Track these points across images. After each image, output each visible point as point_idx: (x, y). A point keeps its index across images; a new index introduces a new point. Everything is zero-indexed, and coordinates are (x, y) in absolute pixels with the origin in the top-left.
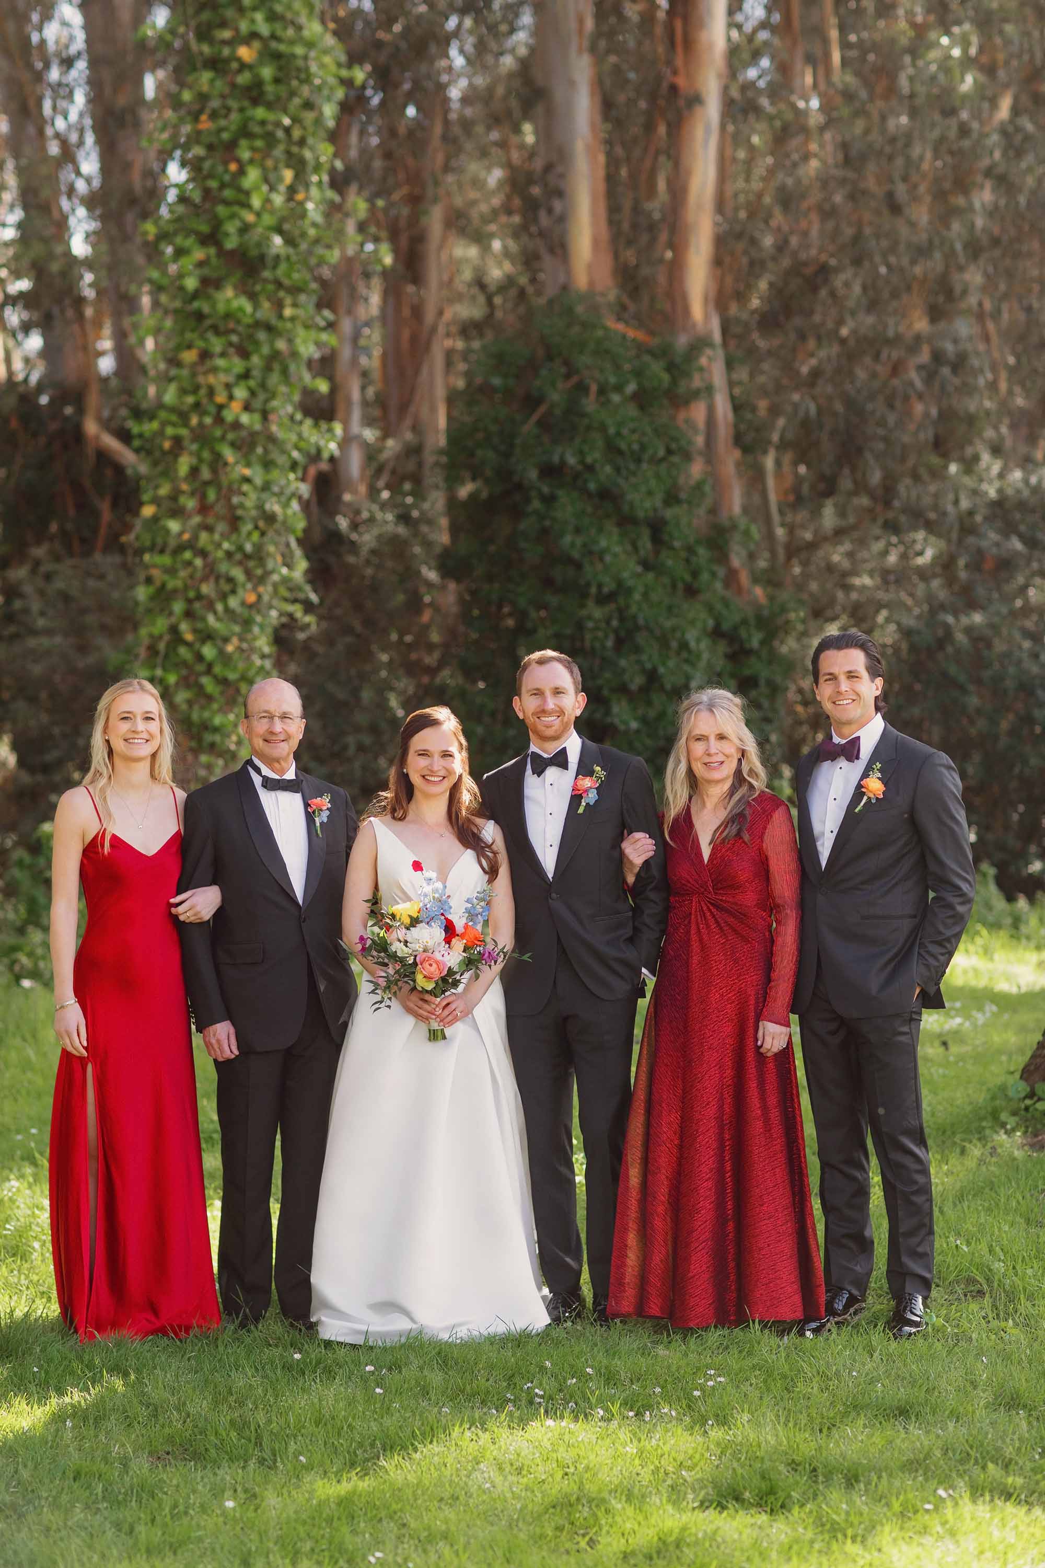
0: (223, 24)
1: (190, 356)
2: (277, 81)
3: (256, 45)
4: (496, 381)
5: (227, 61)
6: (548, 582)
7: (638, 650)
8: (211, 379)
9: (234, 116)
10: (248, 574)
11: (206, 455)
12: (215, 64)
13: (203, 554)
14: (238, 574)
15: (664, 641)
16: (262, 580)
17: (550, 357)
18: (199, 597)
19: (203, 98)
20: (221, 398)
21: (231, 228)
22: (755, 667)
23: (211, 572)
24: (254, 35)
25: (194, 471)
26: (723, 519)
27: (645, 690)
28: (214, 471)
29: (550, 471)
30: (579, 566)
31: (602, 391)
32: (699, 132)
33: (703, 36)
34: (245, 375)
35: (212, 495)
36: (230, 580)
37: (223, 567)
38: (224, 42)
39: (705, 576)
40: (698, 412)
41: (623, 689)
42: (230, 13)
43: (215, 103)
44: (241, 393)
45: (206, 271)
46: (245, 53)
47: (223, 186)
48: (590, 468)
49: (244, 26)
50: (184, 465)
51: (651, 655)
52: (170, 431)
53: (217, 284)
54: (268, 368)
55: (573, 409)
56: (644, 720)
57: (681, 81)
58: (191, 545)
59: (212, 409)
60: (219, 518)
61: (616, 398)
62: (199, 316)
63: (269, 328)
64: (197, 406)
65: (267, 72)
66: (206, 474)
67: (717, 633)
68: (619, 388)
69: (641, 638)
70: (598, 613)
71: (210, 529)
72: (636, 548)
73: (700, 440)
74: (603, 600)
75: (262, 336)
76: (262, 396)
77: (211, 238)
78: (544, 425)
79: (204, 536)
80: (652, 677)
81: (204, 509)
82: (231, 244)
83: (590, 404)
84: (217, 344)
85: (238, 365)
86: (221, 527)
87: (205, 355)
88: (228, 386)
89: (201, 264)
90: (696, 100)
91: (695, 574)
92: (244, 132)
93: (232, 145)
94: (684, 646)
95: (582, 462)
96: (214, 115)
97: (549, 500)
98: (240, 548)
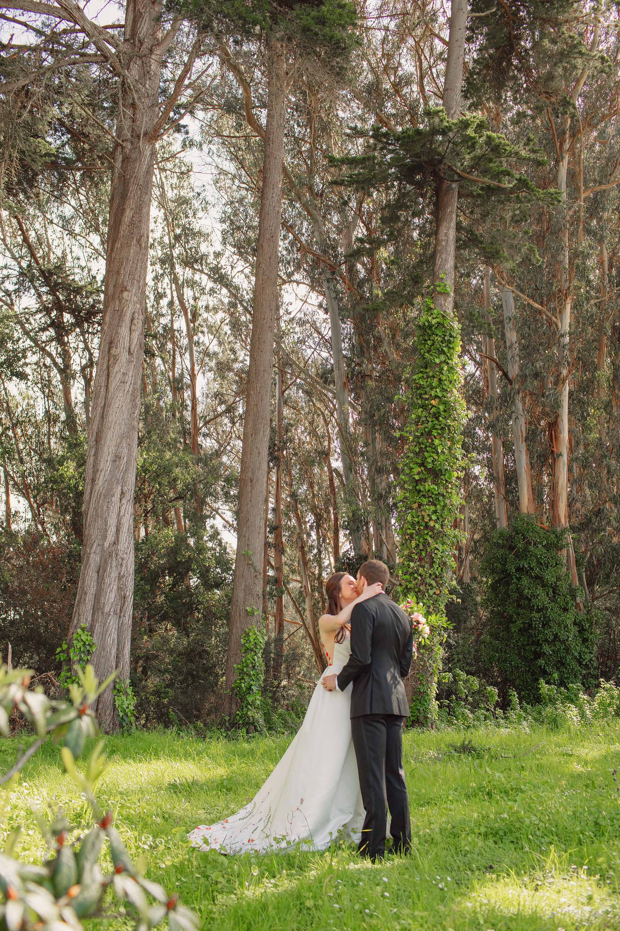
0: (426, 393)
1: (415, 506)
2: (445, 411)
3: (437, 400)
4: (500, 542)
5: (427, 406)
6: (519, 606)
7: (550, 627)
8: (423, 513)
9: (430, 423)
10: (436, 582)
11: (421, 540)
12: (424, 407)
13: (420, 575)
14: (433, 582)
15: (559, 625)
16: (442, 585)
17: (517, 533)
18: (419, 591)
19: (419, 417)
20: (427, 519)
21: (429, 460)
22: (586, 635)
23: (423, 582)
24: (436, 397)
25: (417, 546)
26: (573, 586)
27: (553, 641)
28: (424, 546)
29: (518, 570)
30: (530, 600)
31: (535, 544)
32: (561, 465)
33: (562, 436)
34: (435, 512)
35: (424, 554)
36: (430, 585)
37: (428, 580)
38: (426, 399)
39: (570, 605)
40: (564, 552)
41: (546, 640)
42: (428, 389)
43: (424, 419)
44: (434, 517)
45: (421, 476)
46: (433, 402)
47: (426, 447)
48: (532, 569)
49: (433, 393)
50: (413, 544)
51: (555, 629)
52: (408, 531)
53: (425, 480)
54: (443, 509)
55: (526, 550)
56: (553, 651)
57: (555, 450)
58: (416, 572)
59: (424, 524)
60: (426, 562)
61: (540, 546)
62: (420, 491)
63: (443, 496)
64: (418, 522)
65: (442, 408)
66: (421, 547)
67: (575, 624)
68: (541, 543)
69: (551, 624)
70: (537, 615)
71: (423, 567)
72: (548, 594)
73: (565, 561)
74: (539, 611)
75: (441, 498)
76: (441, 520)
77: (422, 465)
78: (517, 555)
79: (421, 570)
80: (556, 636)
81: (420, 559)
82: (430, 466)
83: (531, 548)
84: (425, 501)
85: (433, 508)
86: (427, 566)
87: (420, 505)
88: (429, 515)
89: (419, 473)
90: (561, 455)
91: (567, 603)
92: (433, 427)
93: (429, 433)
94: (566, 626)
95: (529, 567)
96: (423, 423)
97: (519, 579)
98: (435, 573)
